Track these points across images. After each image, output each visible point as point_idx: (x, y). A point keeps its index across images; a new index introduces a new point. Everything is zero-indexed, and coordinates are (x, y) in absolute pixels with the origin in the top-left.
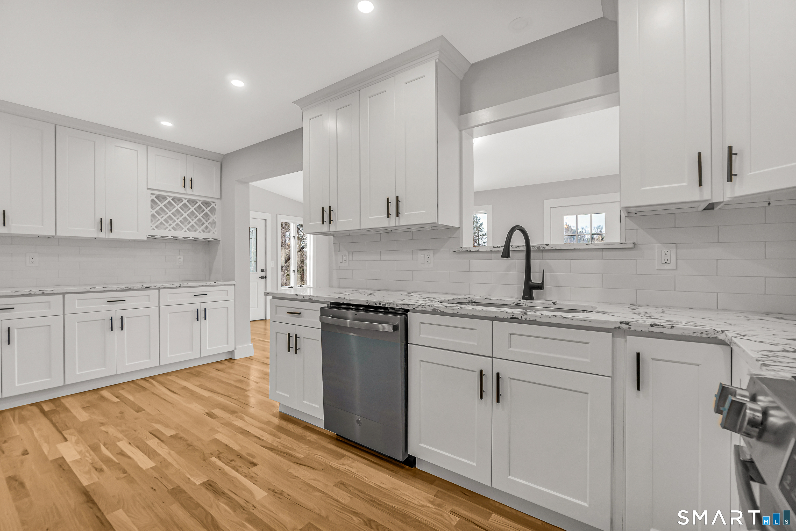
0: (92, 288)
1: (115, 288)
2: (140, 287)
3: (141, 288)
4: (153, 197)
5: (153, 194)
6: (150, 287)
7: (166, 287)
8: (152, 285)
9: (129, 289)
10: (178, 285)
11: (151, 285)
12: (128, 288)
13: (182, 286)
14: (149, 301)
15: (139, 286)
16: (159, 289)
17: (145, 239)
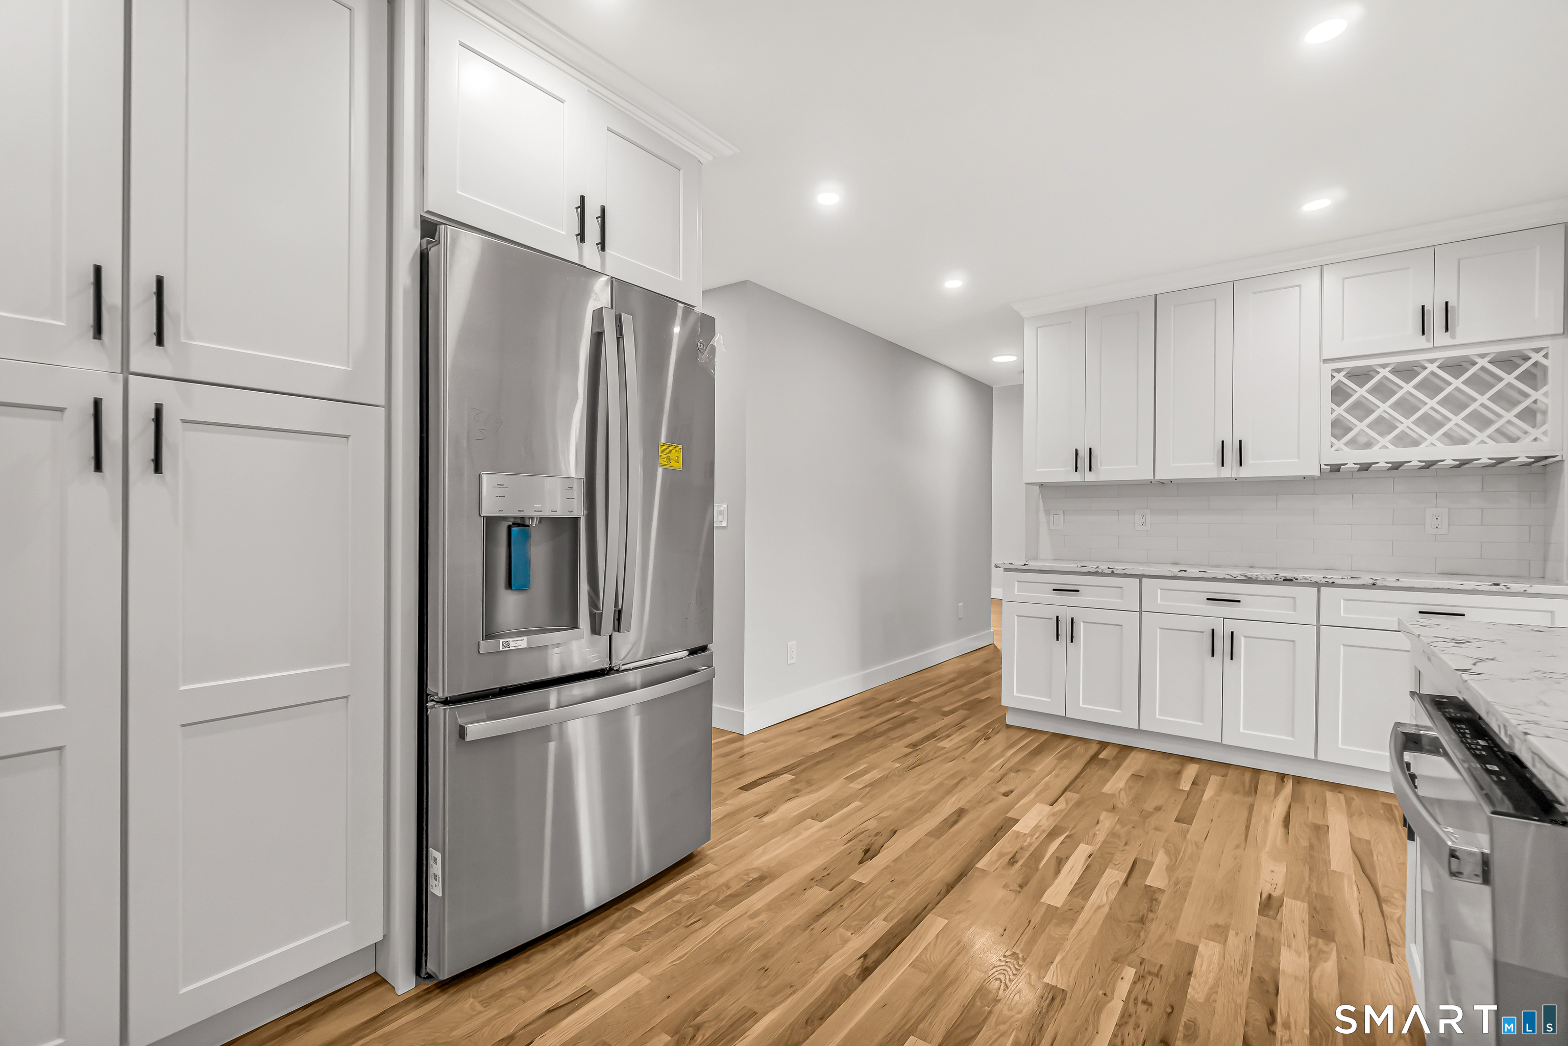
0: (1181, 571)
1: (1220, 573)
2: (1272, 578)
3: (1273, 580)
4: (1340, 377)
5: (1338, 371)
6: (1294, 580)
7: (1333, 582)
8: (1300, 575)
9: (1249, 580)
10: (1367, 580)
11: (1296, 576)
12: (1245, 576)
13: (1379, 583)
14: (1294, 610)
15: (1269, 575)
16: (1317, 585)
17: (1317, 473)
